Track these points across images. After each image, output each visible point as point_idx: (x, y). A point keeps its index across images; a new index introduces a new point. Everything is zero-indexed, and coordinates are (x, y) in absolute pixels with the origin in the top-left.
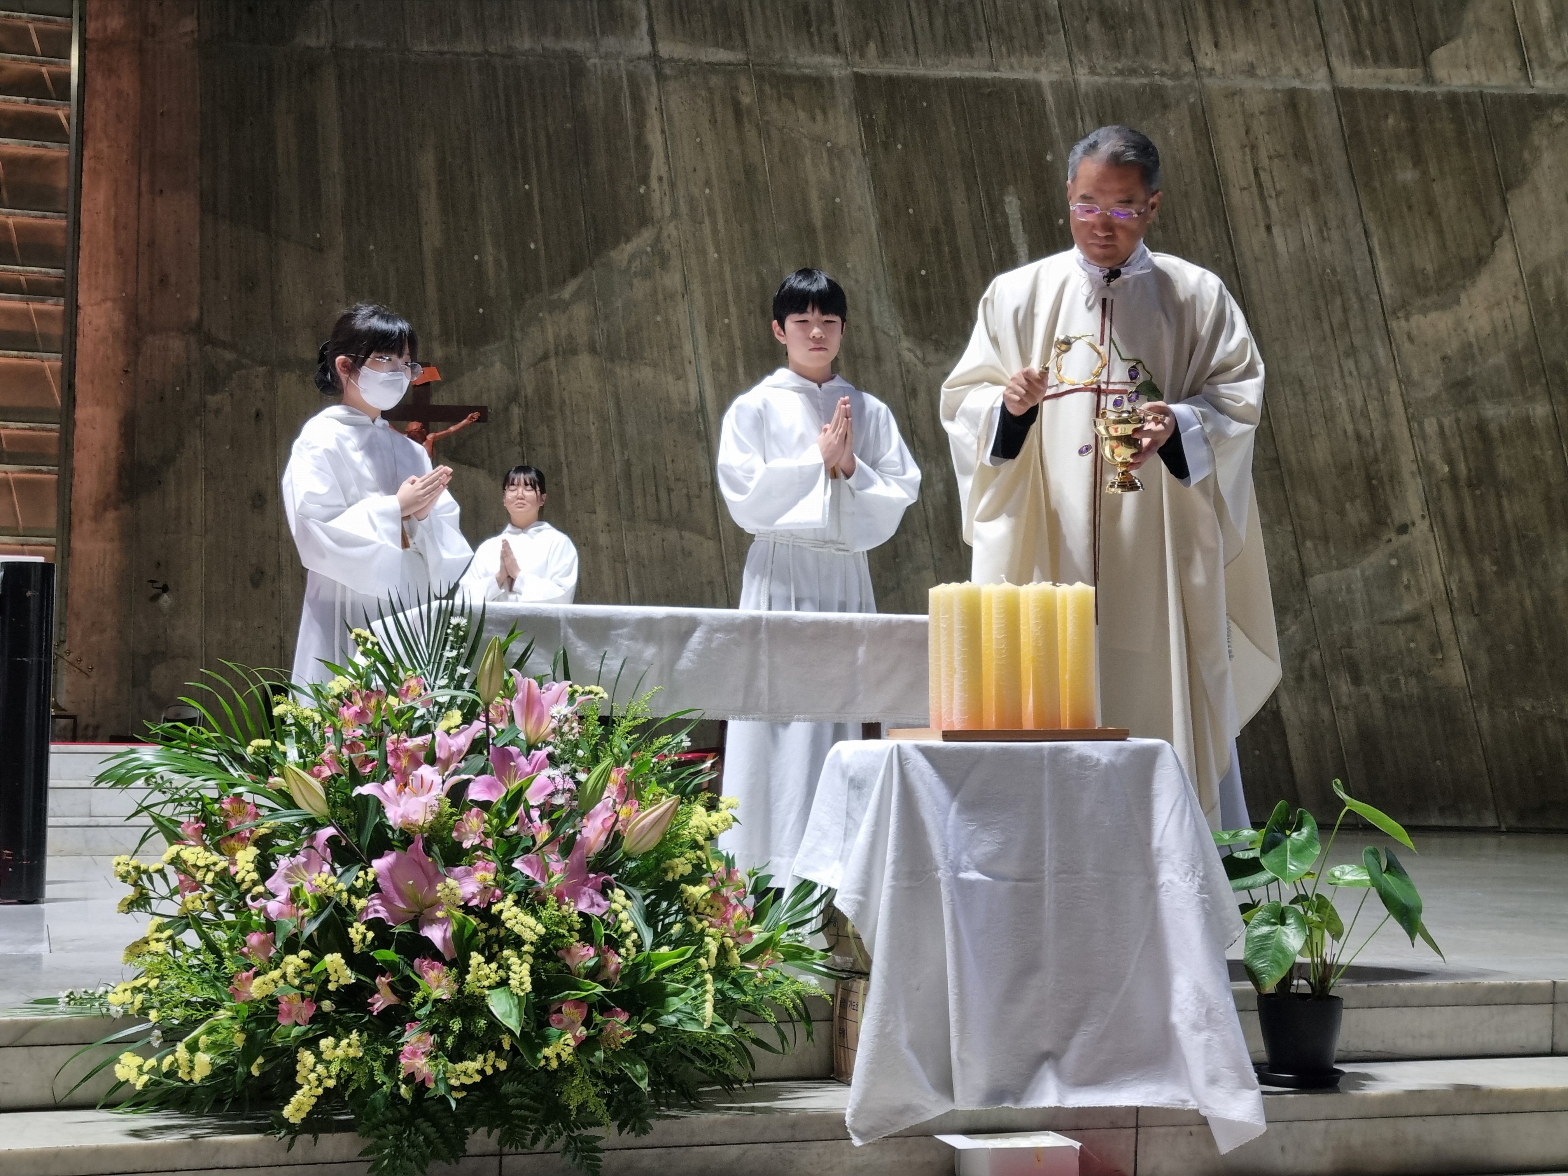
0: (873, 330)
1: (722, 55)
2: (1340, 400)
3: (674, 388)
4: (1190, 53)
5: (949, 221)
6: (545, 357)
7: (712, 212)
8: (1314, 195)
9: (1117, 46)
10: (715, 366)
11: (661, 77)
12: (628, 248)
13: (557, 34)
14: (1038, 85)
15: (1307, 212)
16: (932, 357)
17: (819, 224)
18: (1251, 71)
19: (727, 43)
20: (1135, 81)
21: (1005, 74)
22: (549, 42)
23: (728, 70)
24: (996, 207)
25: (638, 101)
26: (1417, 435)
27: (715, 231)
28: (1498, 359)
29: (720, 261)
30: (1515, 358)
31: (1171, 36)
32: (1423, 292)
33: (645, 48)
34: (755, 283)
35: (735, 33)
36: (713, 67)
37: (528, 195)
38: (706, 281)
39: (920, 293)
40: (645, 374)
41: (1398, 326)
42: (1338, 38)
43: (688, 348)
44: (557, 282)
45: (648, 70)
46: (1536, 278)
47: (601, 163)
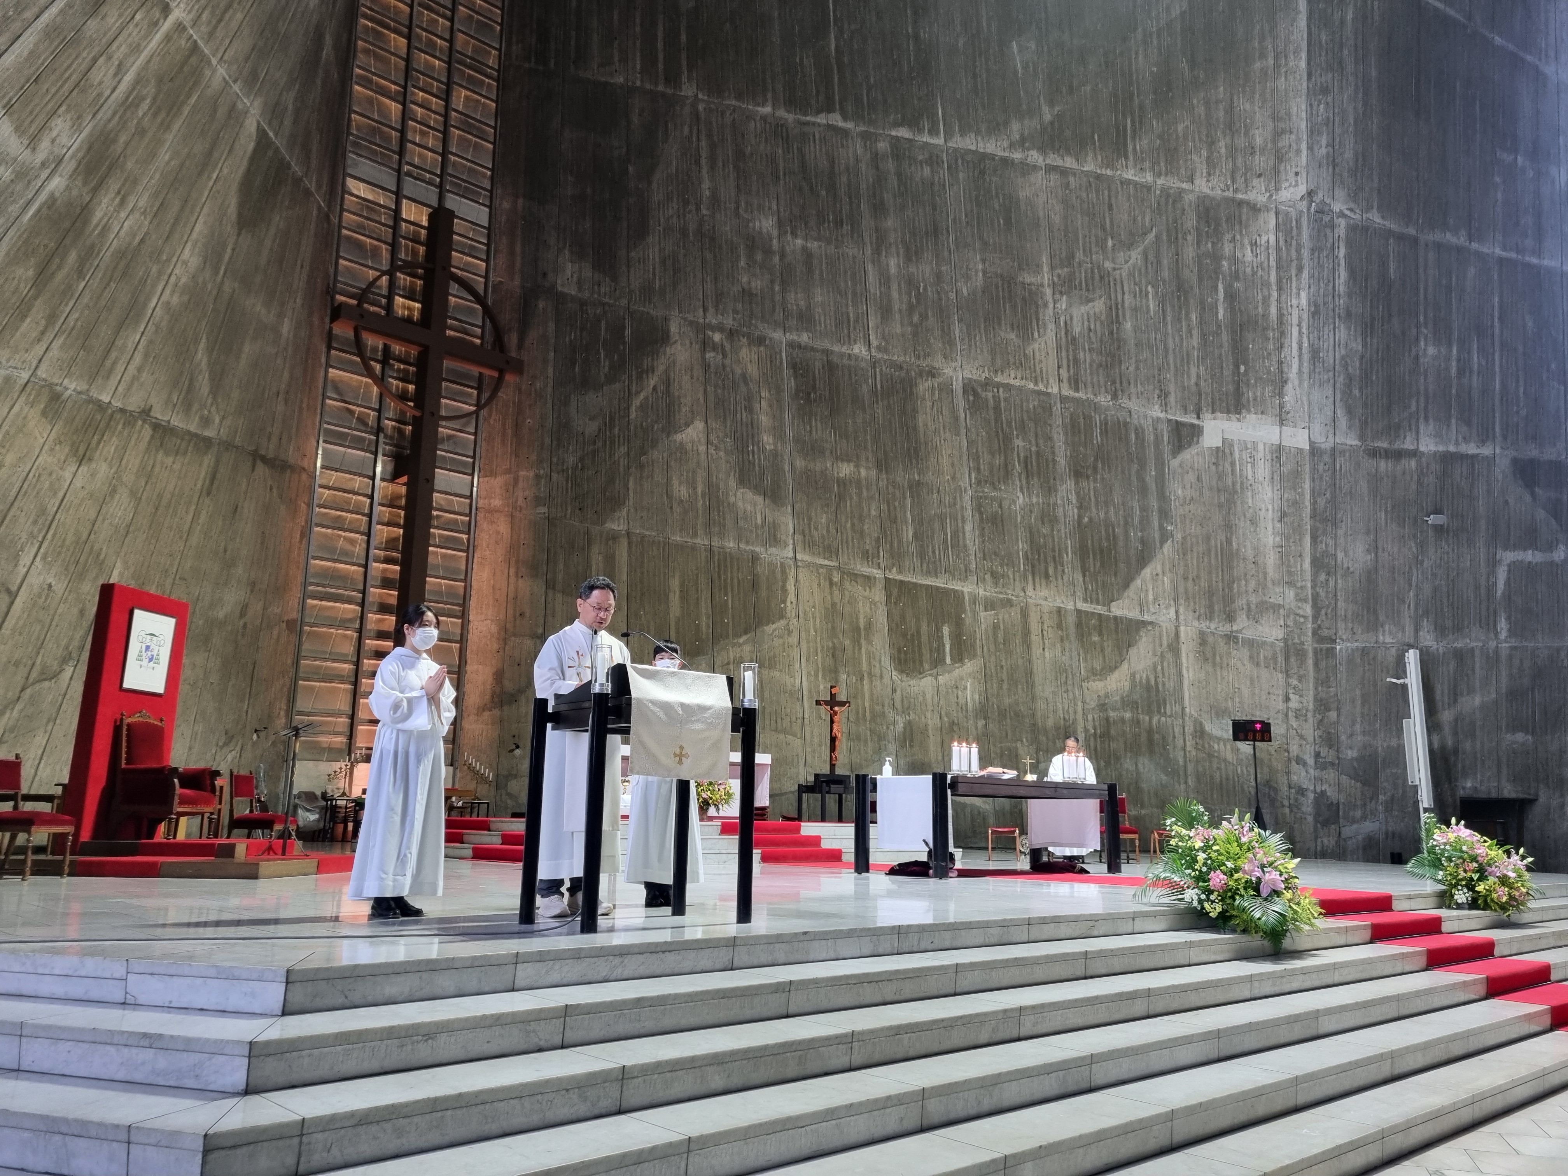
0: (881, 667)
1: (826, 562)
2: (1060, 706)
3: (788, 681)
4: (1023, 590)
5: (919, 633)
6: (728, 664)
7: (814, 618)
8: (1062, 640)
9: (996, 584)
10: (809, 674)
11: (796, 566)
12: (774, 626)
13: (747, 543)
14: (963, 592)
15: (1058, 645)
16: (904, 678)
17: (862, 627)
18: (1046, 599)
19: (830, 558)
20: (1001, 596)
21: (950, 586)
22: (743, 546)
23: (830, 569)
24: (939, 630)
25: (784, 573)
26: (1086, 720)
27: (815, 624)
28: (1118, 698)
29: (816, 636)
30: (1122, 698)
31: (1017, 583)
32: (1095, 675)
33: (791, 554)
34: (831, 644)
35: (834, 556)
36: (822, 566)
37: (726, 601)
38: (808, 642)
39: (902, 655)
40: (776, 674)
41: (1085, 685)
42: (1079, 594)
43: (797, 666)
44: (737, 635)
45: (792, 563)
46: (1133, 675)
47: (764, 593)
